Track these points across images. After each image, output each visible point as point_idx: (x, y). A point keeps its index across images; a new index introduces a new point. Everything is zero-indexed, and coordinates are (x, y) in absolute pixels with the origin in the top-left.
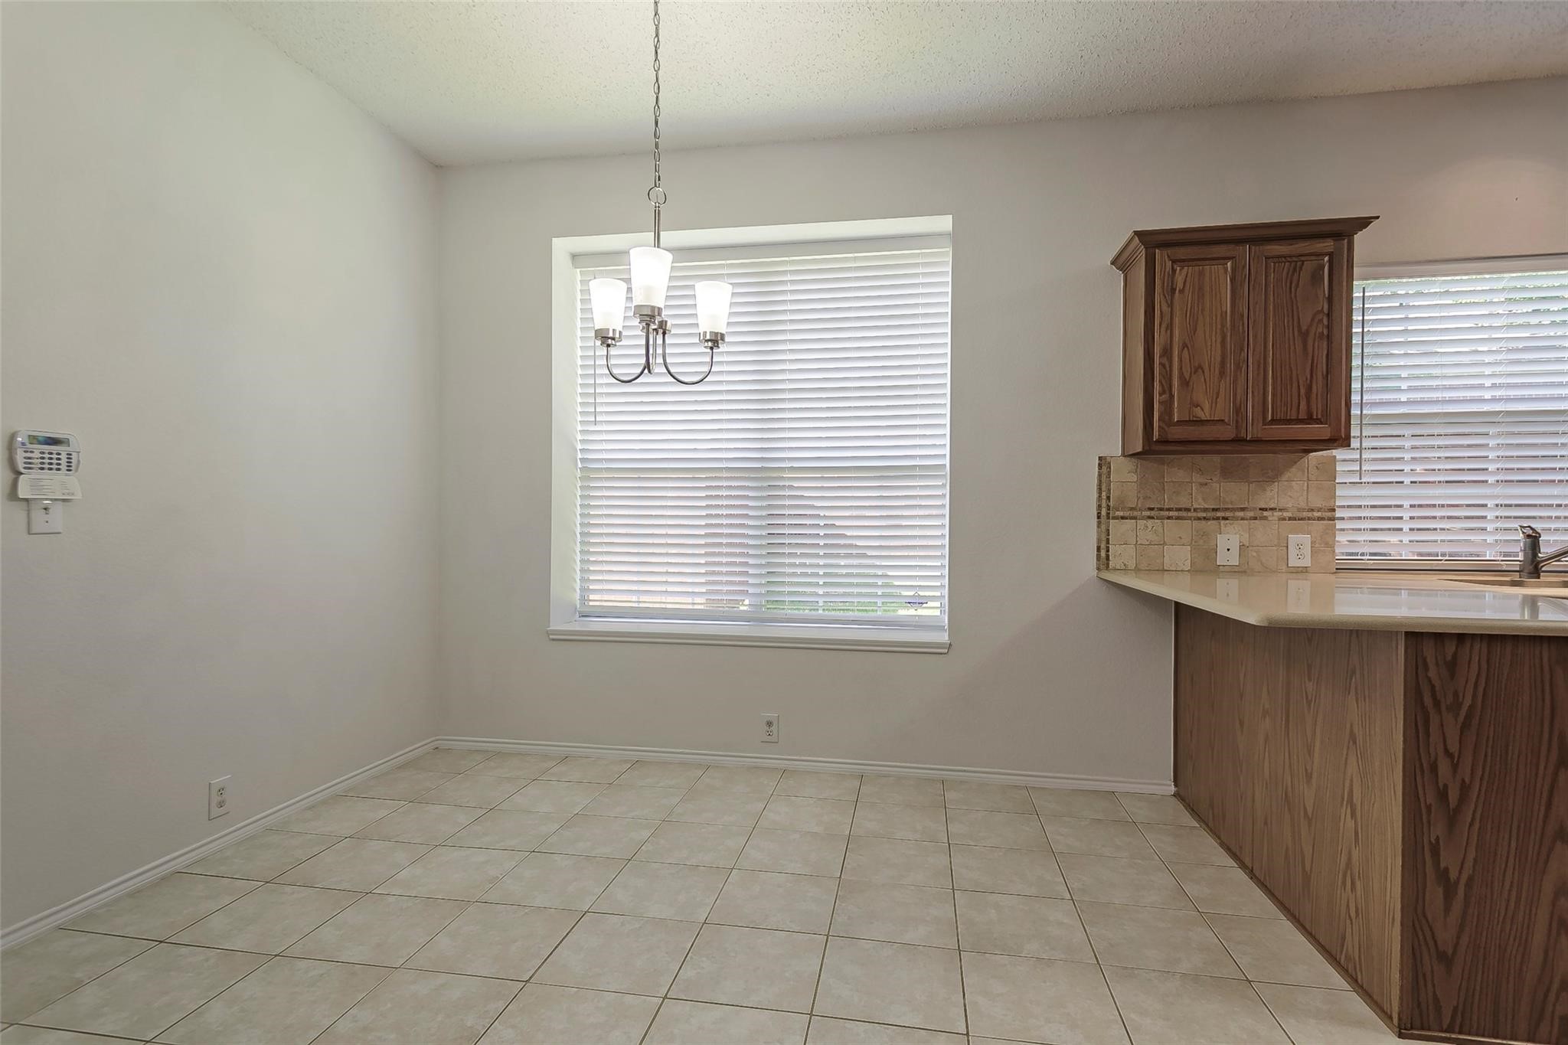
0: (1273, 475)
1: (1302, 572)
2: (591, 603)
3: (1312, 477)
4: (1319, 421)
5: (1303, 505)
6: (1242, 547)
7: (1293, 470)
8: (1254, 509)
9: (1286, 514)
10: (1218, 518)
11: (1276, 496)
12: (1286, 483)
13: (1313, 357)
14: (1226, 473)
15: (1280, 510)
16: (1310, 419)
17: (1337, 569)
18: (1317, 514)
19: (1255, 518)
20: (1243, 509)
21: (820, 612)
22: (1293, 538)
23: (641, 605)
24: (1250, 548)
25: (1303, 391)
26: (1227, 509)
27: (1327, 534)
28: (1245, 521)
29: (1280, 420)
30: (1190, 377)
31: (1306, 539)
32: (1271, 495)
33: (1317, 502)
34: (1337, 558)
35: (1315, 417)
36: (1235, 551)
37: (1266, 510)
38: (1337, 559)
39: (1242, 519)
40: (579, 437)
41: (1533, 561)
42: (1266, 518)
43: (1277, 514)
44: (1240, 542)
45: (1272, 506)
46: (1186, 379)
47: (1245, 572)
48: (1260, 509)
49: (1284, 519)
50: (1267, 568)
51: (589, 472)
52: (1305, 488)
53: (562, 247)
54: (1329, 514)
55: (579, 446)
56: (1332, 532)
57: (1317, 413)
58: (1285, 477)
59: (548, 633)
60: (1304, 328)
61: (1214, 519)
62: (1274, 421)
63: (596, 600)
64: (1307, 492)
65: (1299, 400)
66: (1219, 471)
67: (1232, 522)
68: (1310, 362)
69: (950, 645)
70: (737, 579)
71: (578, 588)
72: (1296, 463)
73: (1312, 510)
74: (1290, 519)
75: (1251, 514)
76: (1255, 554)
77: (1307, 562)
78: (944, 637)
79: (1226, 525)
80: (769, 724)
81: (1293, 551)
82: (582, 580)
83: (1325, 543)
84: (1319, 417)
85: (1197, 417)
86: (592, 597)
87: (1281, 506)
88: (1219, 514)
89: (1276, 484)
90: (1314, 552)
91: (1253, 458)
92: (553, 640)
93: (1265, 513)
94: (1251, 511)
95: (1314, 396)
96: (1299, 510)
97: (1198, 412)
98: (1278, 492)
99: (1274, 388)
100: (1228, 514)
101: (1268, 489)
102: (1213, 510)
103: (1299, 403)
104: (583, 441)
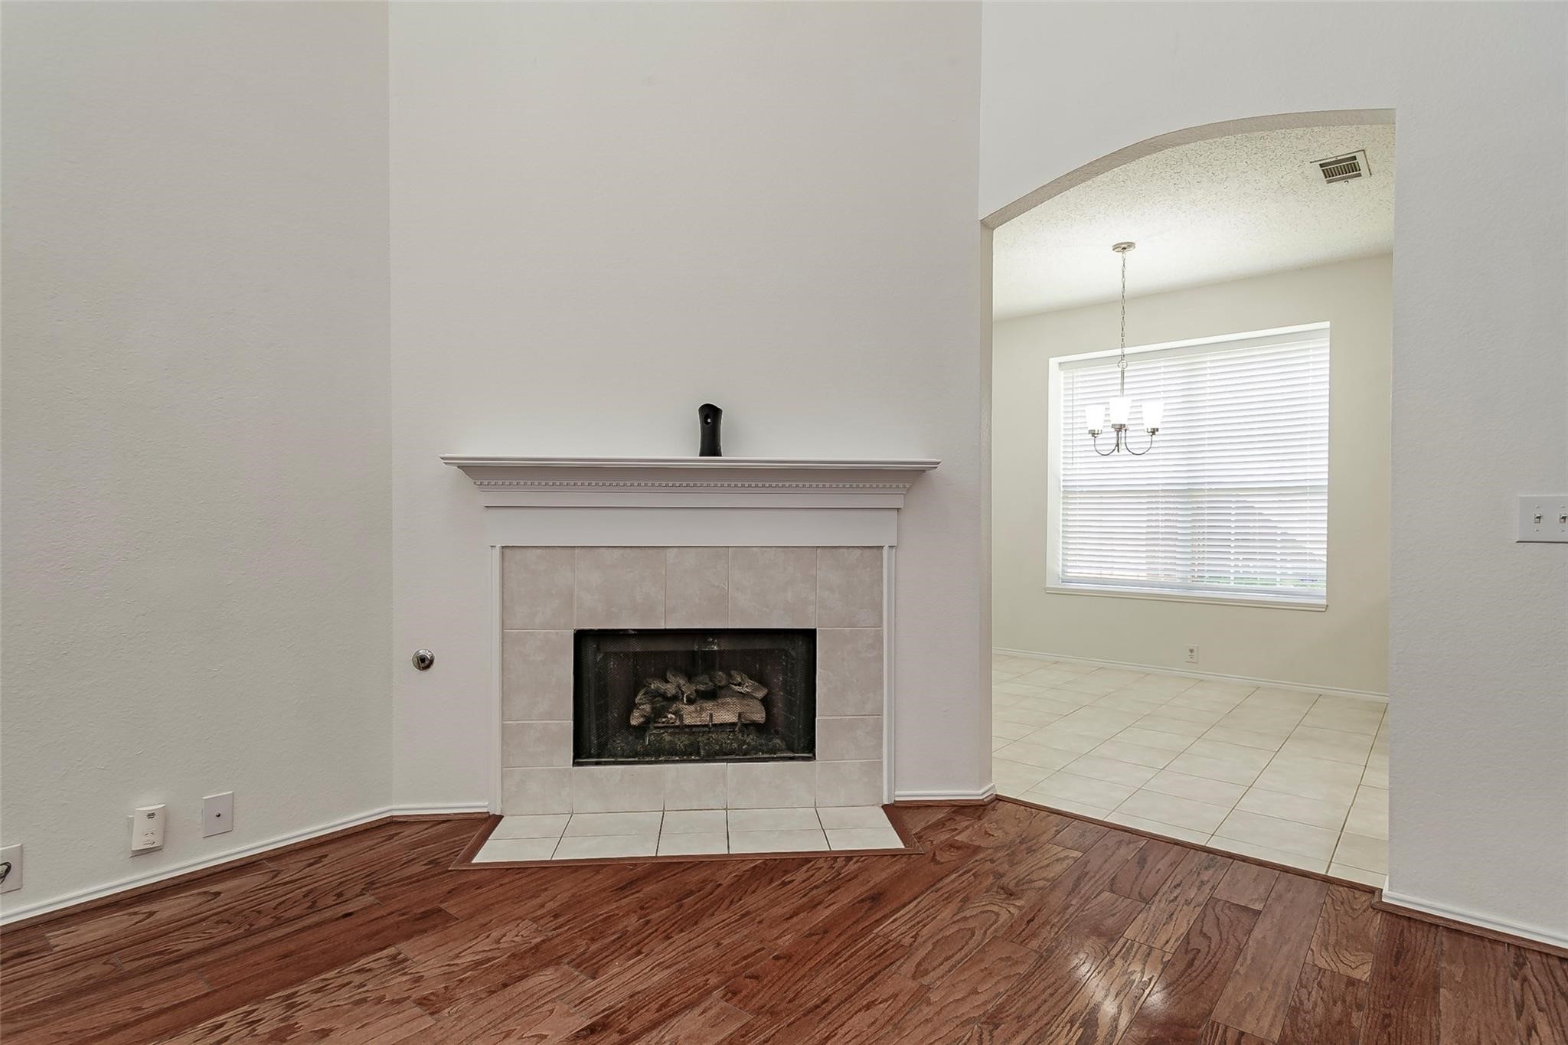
2: (1068, 574)
21: (1232, 584)
23: (1102, 576)
40: (1062, 472)
51: (1068, 492)
53: (1053, 362)
55: (1062, 478)
59: (1045, 589)
63: (1073, 572)
69: (1327, 606)
70: (1169, 561)
71: (1060, 565)
78: (1324, 602)
80: (1191, 651)
82: (1063, 560)
86: (1069, 570)
92: (1048, 593)
104: (1064, 475)
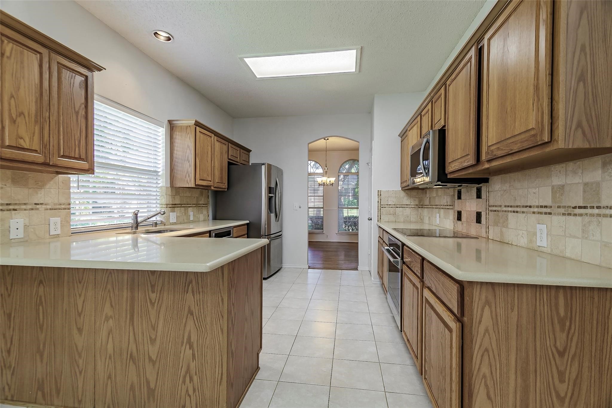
0: (40, 185)
1: (56, 237)
3: (60, 187)
4: (83, 160)
5: (56, 202)
6: (26, 227)
7: (52, 182)
8: (31, 204)
9: (49, 207)
10: (10, 210)
11: (43, 196)
12: (48, 190)
13: (81, 125)
14: (15, 181)
15: (46, 204)
16: (79, 159)
17: (72, 233)
18: (63, 207)
19: (32, 209)
20: (25, 204)
22: (53, 220)
24: (30, 227)
25: (77, 143)
26: (16, 204)
27: (67, 216)
28: (27, 211)
29: (67, 156)
30: (16, 118)
31: (58, 220)
32: (41, 196)
33: (63, 200)
34: (72, 227)
35: (82, 158)
36: (21, 230)
37: (38, 205)
38: (72, 229)
39: (25, 210)
41: (136, 223)
42: (37, 209)
43: (44, 206)
44: (24, 224)
45: (41, 202)
46: (13, 119)
47: (27, 241)
48: (35, 204)
49: (47, 209)
50: (39, 237)
52: (57, 193)
54: (68, 206)
56: (70, 214)
57: (83, 156)
58: (47, 186)
60: (77, 109)
61: (7, 210)
62: (63, 156)
64: (58, 195)
65: (75, 147)
66: (10, 181)
67: (18, 212)
68: (80, 128)
72: (53, 179)
73: (61, 204)
74: (50, 209)
75: (29, 207)
76: (32, 230)
77: (59, 232)
79: (15, 214)
81: (52, 227)
83: (66, 221)
84: (84, 158)
85: (21, 146)
87: (46, 202)
88: (11, 207)
89: (43, 190)
90: (62, 226)
91: (31, 174)
93: (38, 206)
94: (30, 205)
95: (81, 146)
96: (55, 204)
97: (21, 142)
98: (44, 194)
99: (63, 138)
100: (16, 207)
101: (39, 192)
102: (7, 204)
103: (75, 148)
